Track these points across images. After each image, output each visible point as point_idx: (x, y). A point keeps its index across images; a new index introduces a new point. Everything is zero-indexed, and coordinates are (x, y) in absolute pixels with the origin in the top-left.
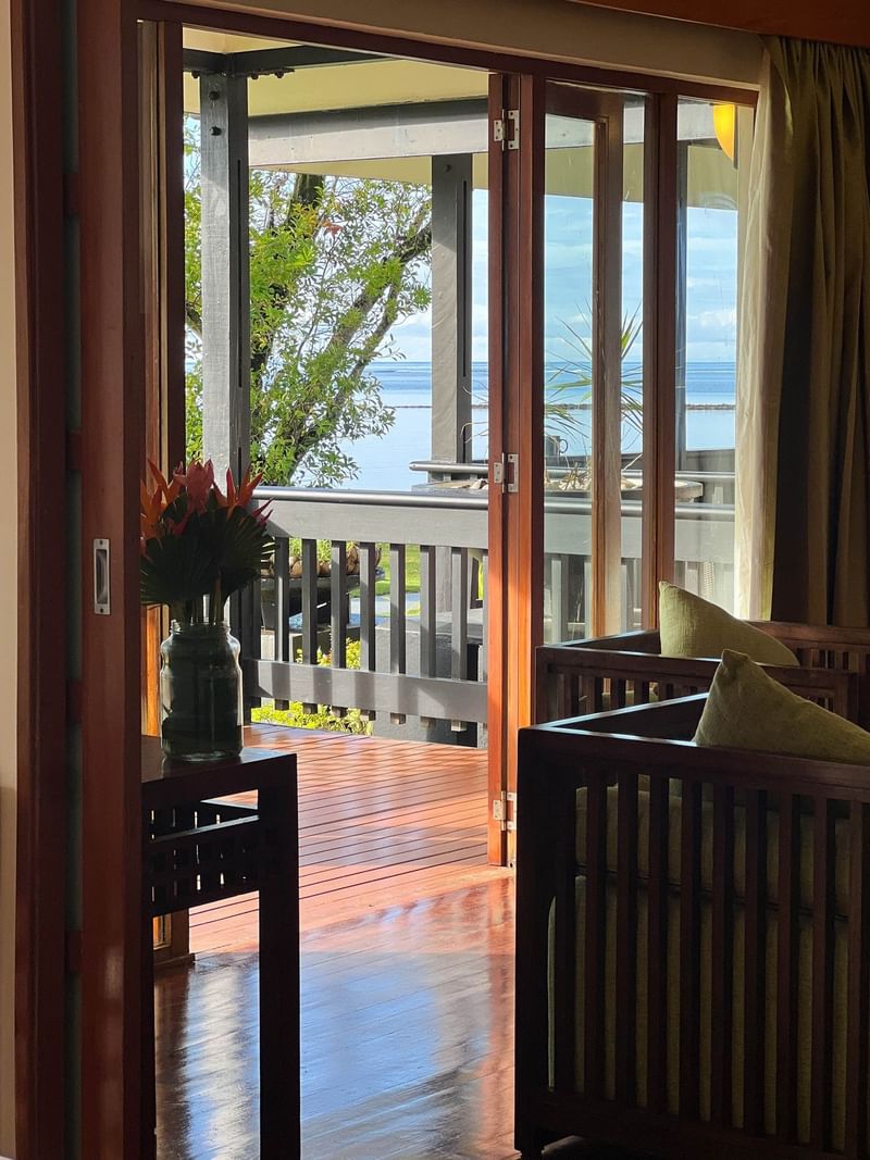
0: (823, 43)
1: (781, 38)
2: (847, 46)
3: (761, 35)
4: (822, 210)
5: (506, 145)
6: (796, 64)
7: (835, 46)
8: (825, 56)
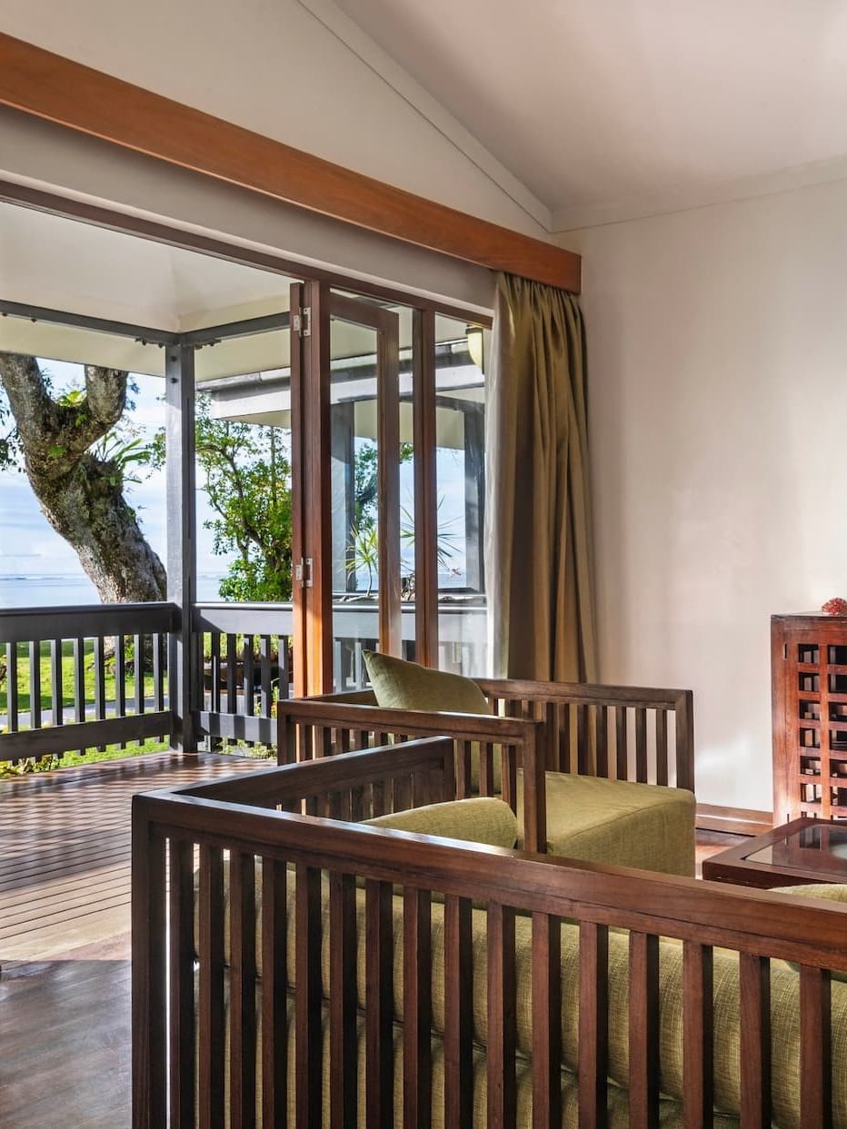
0: (536, 282)
1: (505, 274)
2: (553, 288)
3: (491, 270)
4: (538, 391)
5: (302, 333)
6: (518, 295)
7: (545, 286)
8: (537, 291)
